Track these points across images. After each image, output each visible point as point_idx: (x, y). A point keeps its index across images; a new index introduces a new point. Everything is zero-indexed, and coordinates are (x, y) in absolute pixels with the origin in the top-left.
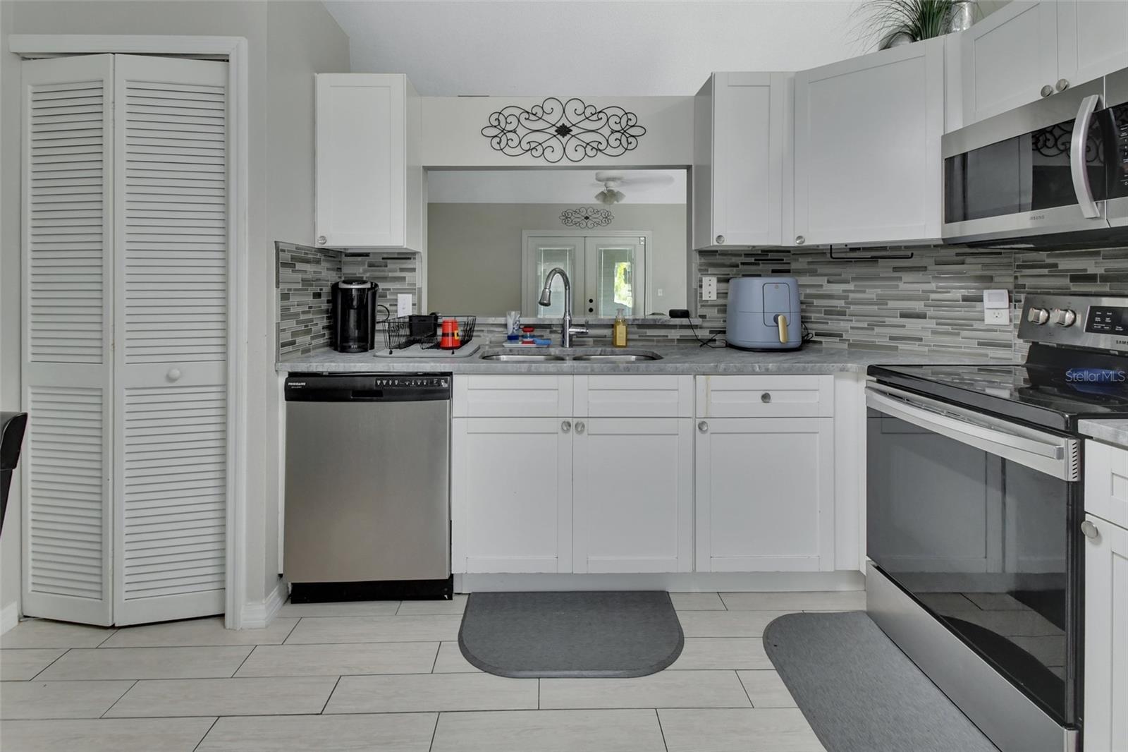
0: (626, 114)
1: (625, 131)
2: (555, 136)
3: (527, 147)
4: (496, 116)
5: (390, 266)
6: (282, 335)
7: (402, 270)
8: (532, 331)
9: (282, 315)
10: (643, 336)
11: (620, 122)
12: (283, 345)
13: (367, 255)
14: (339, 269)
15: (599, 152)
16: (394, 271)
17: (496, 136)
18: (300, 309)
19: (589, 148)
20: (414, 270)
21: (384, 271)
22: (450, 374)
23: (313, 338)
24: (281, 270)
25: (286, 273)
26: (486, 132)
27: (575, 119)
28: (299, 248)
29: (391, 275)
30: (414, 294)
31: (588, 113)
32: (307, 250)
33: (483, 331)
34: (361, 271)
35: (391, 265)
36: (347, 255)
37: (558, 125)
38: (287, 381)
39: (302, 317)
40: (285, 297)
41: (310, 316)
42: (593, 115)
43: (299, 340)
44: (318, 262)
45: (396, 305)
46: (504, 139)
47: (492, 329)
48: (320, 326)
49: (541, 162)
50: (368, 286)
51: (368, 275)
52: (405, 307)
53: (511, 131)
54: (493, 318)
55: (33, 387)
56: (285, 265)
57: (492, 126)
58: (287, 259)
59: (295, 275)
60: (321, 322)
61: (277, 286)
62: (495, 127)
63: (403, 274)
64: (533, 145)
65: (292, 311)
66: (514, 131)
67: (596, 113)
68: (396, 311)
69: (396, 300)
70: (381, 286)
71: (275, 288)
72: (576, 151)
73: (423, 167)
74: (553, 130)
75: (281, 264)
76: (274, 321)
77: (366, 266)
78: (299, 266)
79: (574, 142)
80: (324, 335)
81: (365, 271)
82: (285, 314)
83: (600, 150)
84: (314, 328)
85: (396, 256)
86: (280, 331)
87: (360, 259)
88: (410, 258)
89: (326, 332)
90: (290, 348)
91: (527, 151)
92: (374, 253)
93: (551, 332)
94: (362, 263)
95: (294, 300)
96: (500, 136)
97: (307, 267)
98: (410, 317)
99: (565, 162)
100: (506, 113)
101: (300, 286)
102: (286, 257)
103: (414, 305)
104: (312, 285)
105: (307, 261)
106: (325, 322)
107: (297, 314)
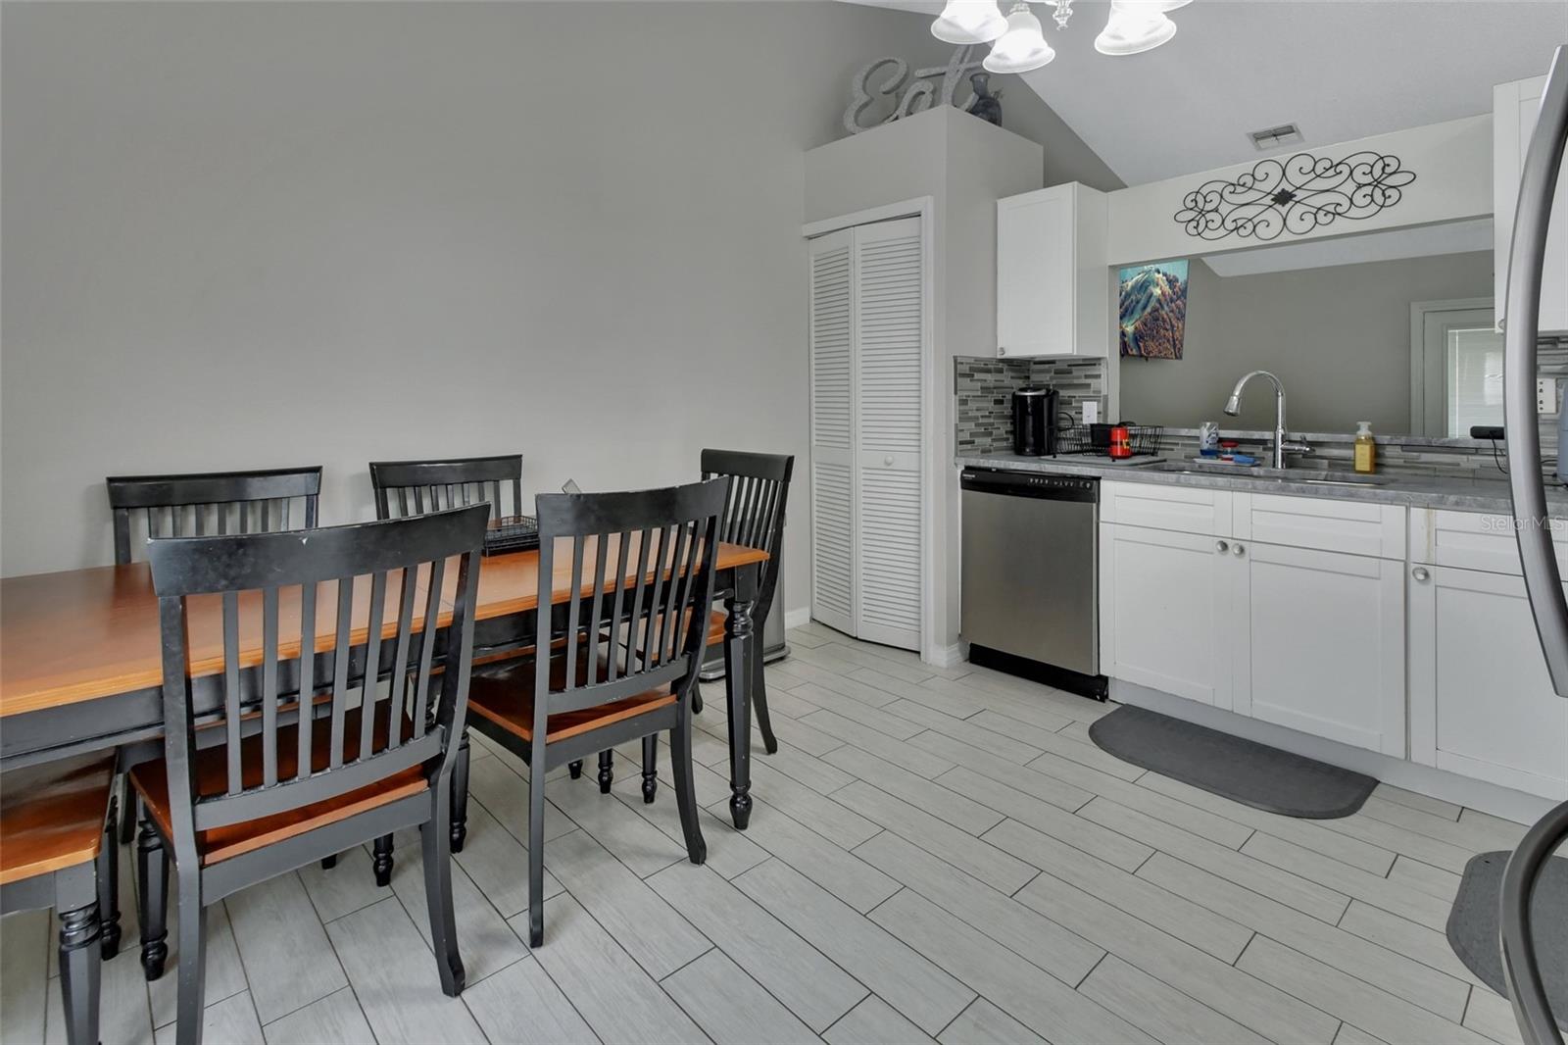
0: (1382, 158)
1: (1379, 183)
2: (1270, 206)
3: (1232, 226)
4: (1193, 197)
5: (1075, 374)
6: (960, 434)
7: (1087, 377)
8: (1235, 446)
9: (960, 418)
10: (1409, 462)
11: (1371, 172)
12: (961, 443)
13: (1053, 362)
14: (1028, 378)
15: (1336, 216)
16: (1079, 377)
17: (1192, 220)
18: (979, 414)
19: (1321, 215)
20: (1098, 376)
21: (1069, 378)
22: (1098, 479)
23: (994, 440)
24: (959, 380)
25: (965, 382)
26: (1180, 217)
27: (1298, 180)
28: (977, 360)
29: (1076, 382)
30: (1099, 401)
31: (1319, 170)
32: (986, 361)
33: (1177, 444)
34: (1048, 378)
35: (1076, 372)
36: (1036, 363)
37: (1276, 192)
38: (963, 472)
39: (981, 421)
40: (963, 402)
41: (992, 420)
42: (1327, 170)
43: (977, 440)
44: (1001, 371)
45: (1081, 413)
46: (1202, 222)
47: (1186, 442)
48: (1002, 431)
49: (1252, 241)
50: (1042, 393)
51: (1054, 382)
52: (1090, 414)
53: (1212, 211)
54: (1186, 430)
55: (817, 463)
56: (963, 375)
57: (1188, 209)
58: (966, 371)
59: (974, 383)
60: (1003, 428)
61: (956, 393)
62: (1191, 209)
63: (1088, 381)
64: (1240, 223)
65: (970, 414)
66: (1216, 210)
67: (1331, 167)
68: (1081, 419)
69: (1081, 408)
70: (1063, 393)
71: (953, 395)
72: (1303, 220)
73: (1110, 267)
74: (1268, 200)
75: (958, 375)
76: (953, 423)
77: (1052, 374)
78: (977, 376)
79: (1299, 209)
80: (1007, 439)
81: (1051, 378)
82: (964, 417)
83: (1339, 214)
84: (994, 432)
85: (1081, 363)
86: (958, 431)
87: (1047, 366)
88: (1095, 365)
89: (1011, 437)
90: (969, 446)
91: (1232, 231)
92: (1059, 360)
93: (1264, 449)
94: (1048, 371)
95: (972, 405)
96: (1197, 218)
97: (988, 377)
98: (1092, 425)
99: (1286, 237)
100: (1204, 191)
101: (979, 393)
102: (965, 369)
103: (1099, 413)
104: (993, 393)
105: (988, 371)
106: (1009, 427)
107: (977, 418)
